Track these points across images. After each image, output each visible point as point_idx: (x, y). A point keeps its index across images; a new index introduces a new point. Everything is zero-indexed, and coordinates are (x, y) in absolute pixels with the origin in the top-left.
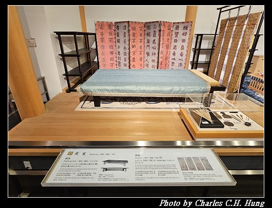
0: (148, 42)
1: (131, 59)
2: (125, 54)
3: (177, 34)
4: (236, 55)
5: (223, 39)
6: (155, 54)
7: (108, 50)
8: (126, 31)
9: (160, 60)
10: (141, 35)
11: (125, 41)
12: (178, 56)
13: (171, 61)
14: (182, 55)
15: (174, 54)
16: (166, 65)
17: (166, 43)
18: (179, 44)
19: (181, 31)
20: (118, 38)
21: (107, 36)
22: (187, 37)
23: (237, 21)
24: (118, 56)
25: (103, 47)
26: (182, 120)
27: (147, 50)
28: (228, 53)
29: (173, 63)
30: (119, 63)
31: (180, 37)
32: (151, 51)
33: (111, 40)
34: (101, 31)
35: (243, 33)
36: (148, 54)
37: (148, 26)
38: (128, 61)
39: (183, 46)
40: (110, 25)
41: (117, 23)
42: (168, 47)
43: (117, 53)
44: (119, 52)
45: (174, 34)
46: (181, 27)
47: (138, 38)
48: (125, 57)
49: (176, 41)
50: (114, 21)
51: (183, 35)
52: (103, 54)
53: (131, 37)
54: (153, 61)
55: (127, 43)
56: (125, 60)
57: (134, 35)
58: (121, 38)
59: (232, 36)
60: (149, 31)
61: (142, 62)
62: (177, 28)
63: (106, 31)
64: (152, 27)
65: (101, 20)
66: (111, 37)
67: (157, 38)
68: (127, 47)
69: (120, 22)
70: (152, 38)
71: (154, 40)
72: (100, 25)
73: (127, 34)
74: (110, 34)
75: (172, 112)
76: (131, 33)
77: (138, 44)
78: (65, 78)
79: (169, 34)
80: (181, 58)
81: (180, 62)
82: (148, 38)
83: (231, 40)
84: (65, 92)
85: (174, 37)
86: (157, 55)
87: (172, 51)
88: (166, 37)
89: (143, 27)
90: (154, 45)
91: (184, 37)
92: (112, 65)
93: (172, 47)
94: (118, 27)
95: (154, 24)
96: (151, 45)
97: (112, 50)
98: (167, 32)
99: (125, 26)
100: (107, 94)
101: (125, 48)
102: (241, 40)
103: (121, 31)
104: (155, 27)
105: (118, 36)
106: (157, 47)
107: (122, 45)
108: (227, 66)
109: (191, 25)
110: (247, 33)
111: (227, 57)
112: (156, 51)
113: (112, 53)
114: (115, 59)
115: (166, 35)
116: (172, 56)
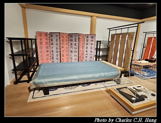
0: (72, 44)
1: (61, 55)
2: (57, 52)
3: (87, 40)
4: (124, 52)
5: (114, 44)
6: (76, 52)
7: (44, 49)
8: (58, 38)
9: (80, 55)
10: (67, 40)
11: (57, 44)
12: (89, 53)
13: (85, 55)
14: (91, 52)
15: (87, 51)
16: (82, 58)
17: (82, 45)
18: (89, 46)
19: (90, 39)
20: (52, 42)
21: (44, 41)
22: (93, 42)
23: (121, 35)
24: (51, 53)
25: (41, 48)
26: (112, 96)
27: (71, 49)
28: (119, 51)
29: (86, 57)
30: (53, 57)
31: (90, 42)
32: (74, 50)
33: (47, 43)
34: (40, 37)
35: (126, 41)
36: (72, 52)
37: (71, 36)
38: (59, 56)
39: (91, 47)
40: (46, 34)
41: (51, 33)
42: (83, 47)
43: (51, 51)
44: (52, 51)
45: (85, 40)
46: (90, 37)
47: (65, 42)
48: (57, 54)
49: (87, 44)
50: (49, 32)
51: (91, 41)
52: (41, 52)
53: (61, 42)
54: (75, 56)
55: (59, 45)
56: (57, 56)
57: (63, 40)
58: (54, 42)
59: (120, 43)
60: (72, 38)
61: (68, 57)
62: (87, 37)
63: (44, 38)
64: (74, 36)
65: (40, 31)
66: (47, 41)
67: (77, 43)
68: (59, 48)
69: (53, 33)
70: (74, 43)
71: (75, 44)
72: (40, 34)
73: (58, 40)
74: (47, 39)
75: (102, 91)
76: (61, 39)
77: (65, 46)
78: (12, 73)
79: (84, 41)
80: (91, 53)
81: (91, 56)
82: (71, 42)
83: (119, 45)
84: (12, 84)
85: (86, 42)
86: (78, 52)
87: (85, 50)
88: (82, 42)
89: (68, 36)
90: (75, 47)
91: (92, 42)
92: (48, 59)
93: (85, 47)
94: (52, 35)
95: (75, 34)
96: (74, 46)
97: (48, 50)
98: (82, 39)
99: (57, 35)
100: (56, 84)
101: (57, 48)
102: (126, 45)
103: (54, 38)
104: (75, 36)
105: (52, 41)
106: (78, 48)
107: (55, 46)
108: (119, 58)
109: (95, 36)
110: (129, 41)
111: (118, 53)
112: (77, 50)
113: (47, 51)
114: (50, 55)
115: (82, 41)
116: (85, 53)
